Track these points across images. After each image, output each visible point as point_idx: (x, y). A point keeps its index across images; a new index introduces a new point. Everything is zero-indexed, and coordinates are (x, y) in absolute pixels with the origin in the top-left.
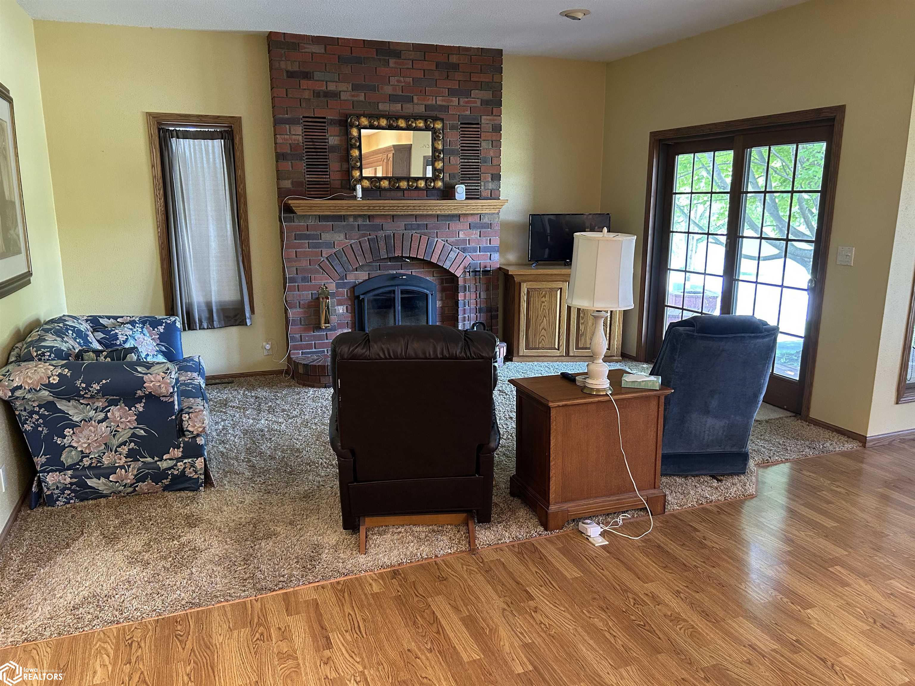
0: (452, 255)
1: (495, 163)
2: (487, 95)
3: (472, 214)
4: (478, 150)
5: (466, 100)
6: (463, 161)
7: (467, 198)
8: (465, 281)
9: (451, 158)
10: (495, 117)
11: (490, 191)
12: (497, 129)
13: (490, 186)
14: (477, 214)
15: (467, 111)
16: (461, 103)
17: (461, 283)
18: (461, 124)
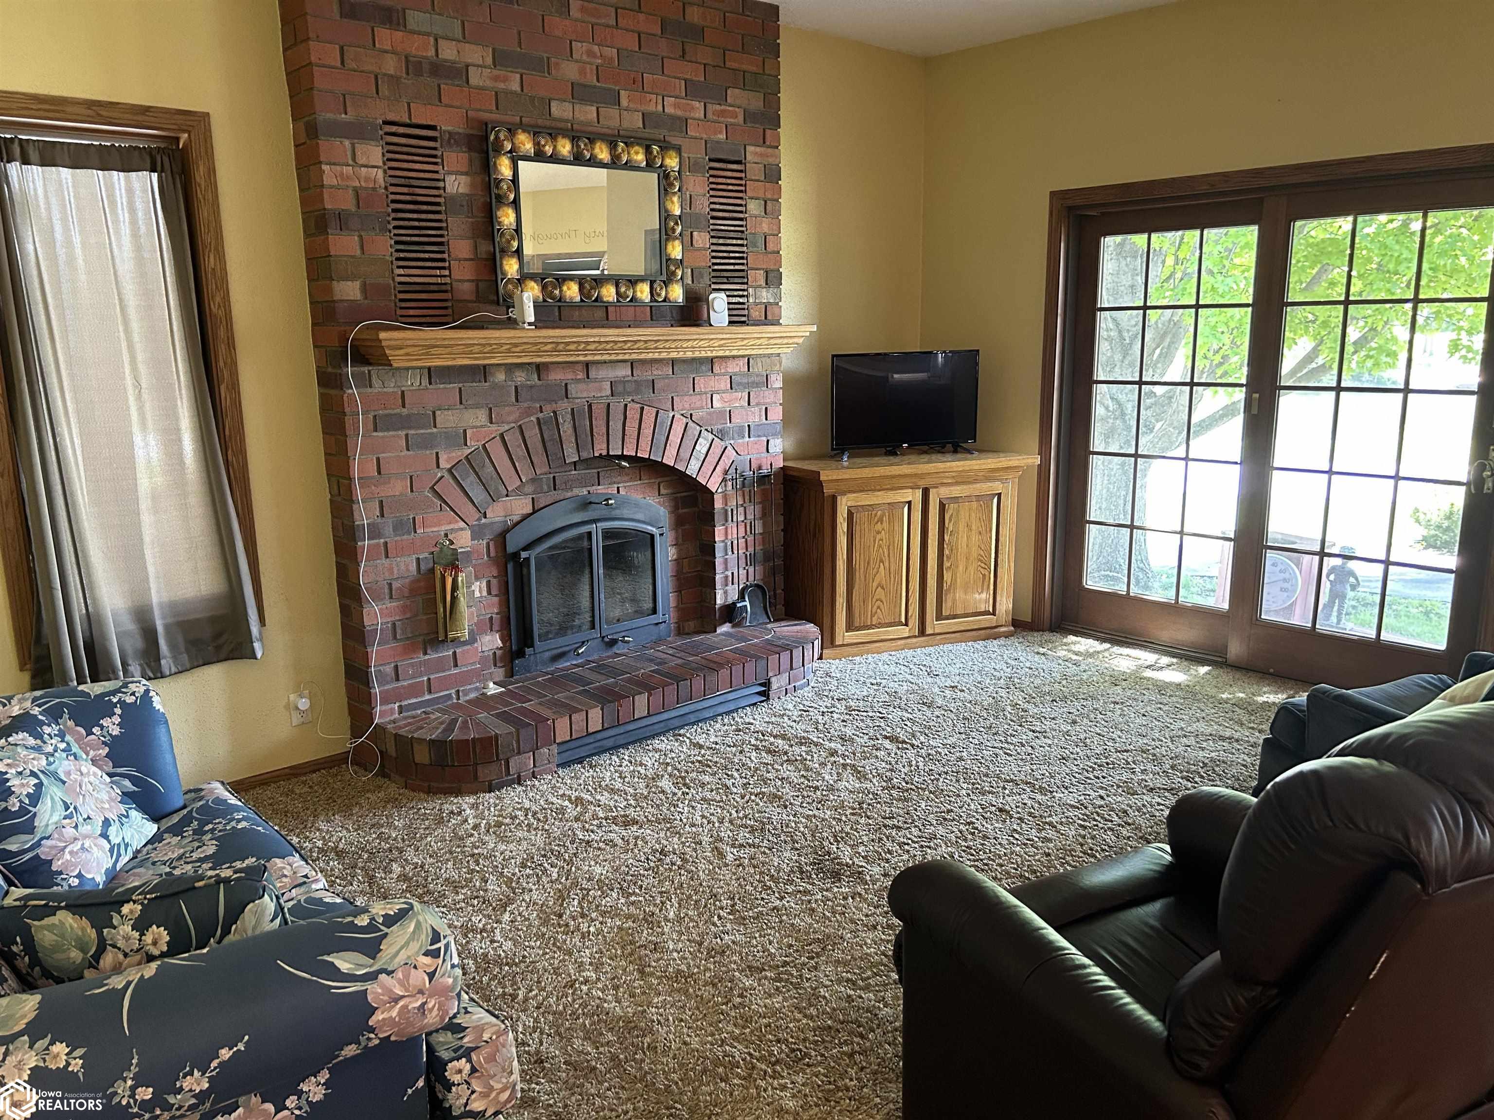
0: (702, 447)
1: (771, 247)
2: (755, 102)
3: (734, 357)
4: (741, 219)
5: (718, 107)
6: (715, 241)
7: (731, 323)
8: (725, 498)
9: (695, 234)
10: (770, 150)
11: (763, 306)
12: (773, 175)
13: (765, 296)
14: (743, 356)
15: (721, 132)
16: (710, 115)
17: (718, 504)
18: (710, 160)
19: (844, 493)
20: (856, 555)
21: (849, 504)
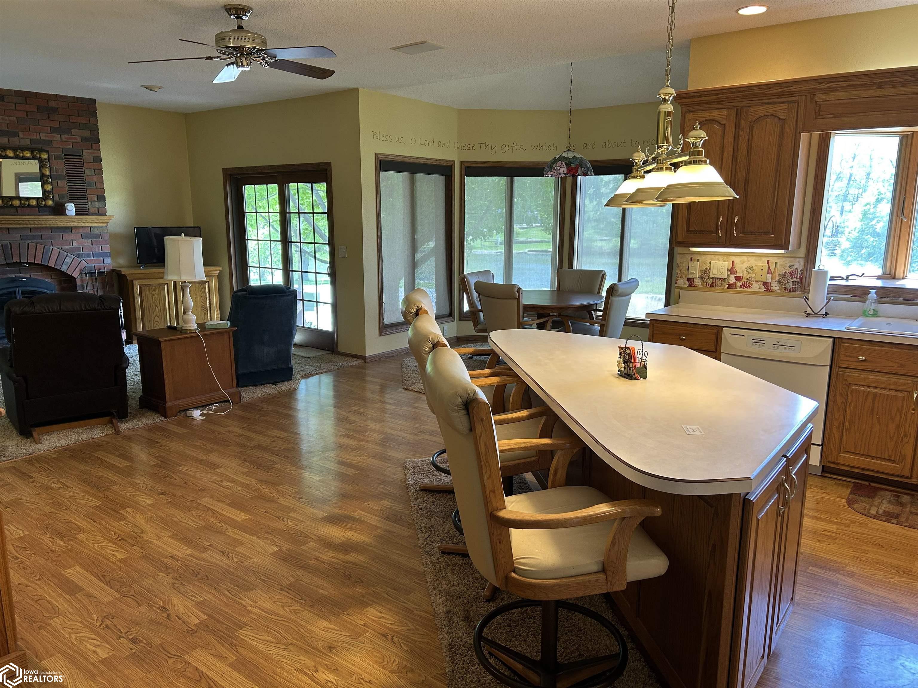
0: (68, 260)
1: (99, 186)
2: (87, 134)
3: (83, 227)
4: (83, 176)
5: (67, 136)
6: (69, 184)
7: (76, 214)
8: (82, 281)
9: (59, 182)
10: (95, 151)
11: (97, 209)
12: (98, 160)
13: (97, 204)
14: (88, 227)
15: (69, 145)
16: (63, 139)
17: (78, 282)
18: (65, 155)
19: (136, 279)
20: (144, 304)
21: (140, 284)
